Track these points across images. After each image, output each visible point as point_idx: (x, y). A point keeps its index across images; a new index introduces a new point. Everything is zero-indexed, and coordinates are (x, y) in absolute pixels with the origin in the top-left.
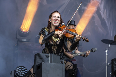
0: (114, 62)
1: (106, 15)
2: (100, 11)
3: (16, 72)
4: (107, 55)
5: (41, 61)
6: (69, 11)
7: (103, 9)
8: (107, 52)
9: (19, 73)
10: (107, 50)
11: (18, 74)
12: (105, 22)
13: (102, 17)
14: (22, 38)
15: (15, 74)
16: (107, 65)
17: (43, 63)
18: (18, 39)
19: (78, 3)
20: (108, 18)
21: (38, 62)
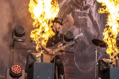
0: (101, 62)
1: (97, 17)
2: (92, 14)
3: (11, 70)
4: (96, 55)
5: (33, 60)
6: (63, 13)
7: (95, 12)
8: (96, 52)
9: (14, 70)
10: (97, 51)
11: (13, 72)
12: (97, 24)
13: (94, 19)
14: (18, 38)
15: (10, 72)
16: (96, 64)
17: (34, 62)
18: (14, 39)
19: (71, 6)
20: (99, 20)
21: (30, 62)
